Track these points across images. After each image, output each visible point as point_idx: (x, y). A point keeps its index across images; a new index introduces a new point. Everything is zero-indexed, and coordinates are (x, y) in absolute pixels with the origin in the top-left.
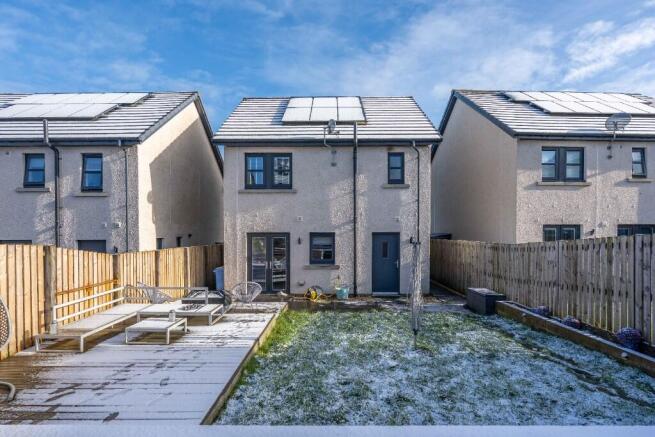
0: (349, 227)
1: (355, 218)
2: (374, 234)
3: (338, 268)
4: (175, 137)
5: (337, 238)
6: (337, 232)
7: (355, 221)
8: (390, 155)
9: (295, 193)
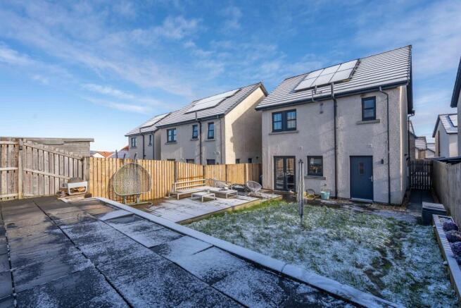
0: (332, 152)
1: (335, 146)
2: (351, 157)
3: (325, 179)
4: (247, 108)
5: (324, 160)
6: (324, 155)
7: (335, 148)
8: (363, 100)
9: (297, 132)
